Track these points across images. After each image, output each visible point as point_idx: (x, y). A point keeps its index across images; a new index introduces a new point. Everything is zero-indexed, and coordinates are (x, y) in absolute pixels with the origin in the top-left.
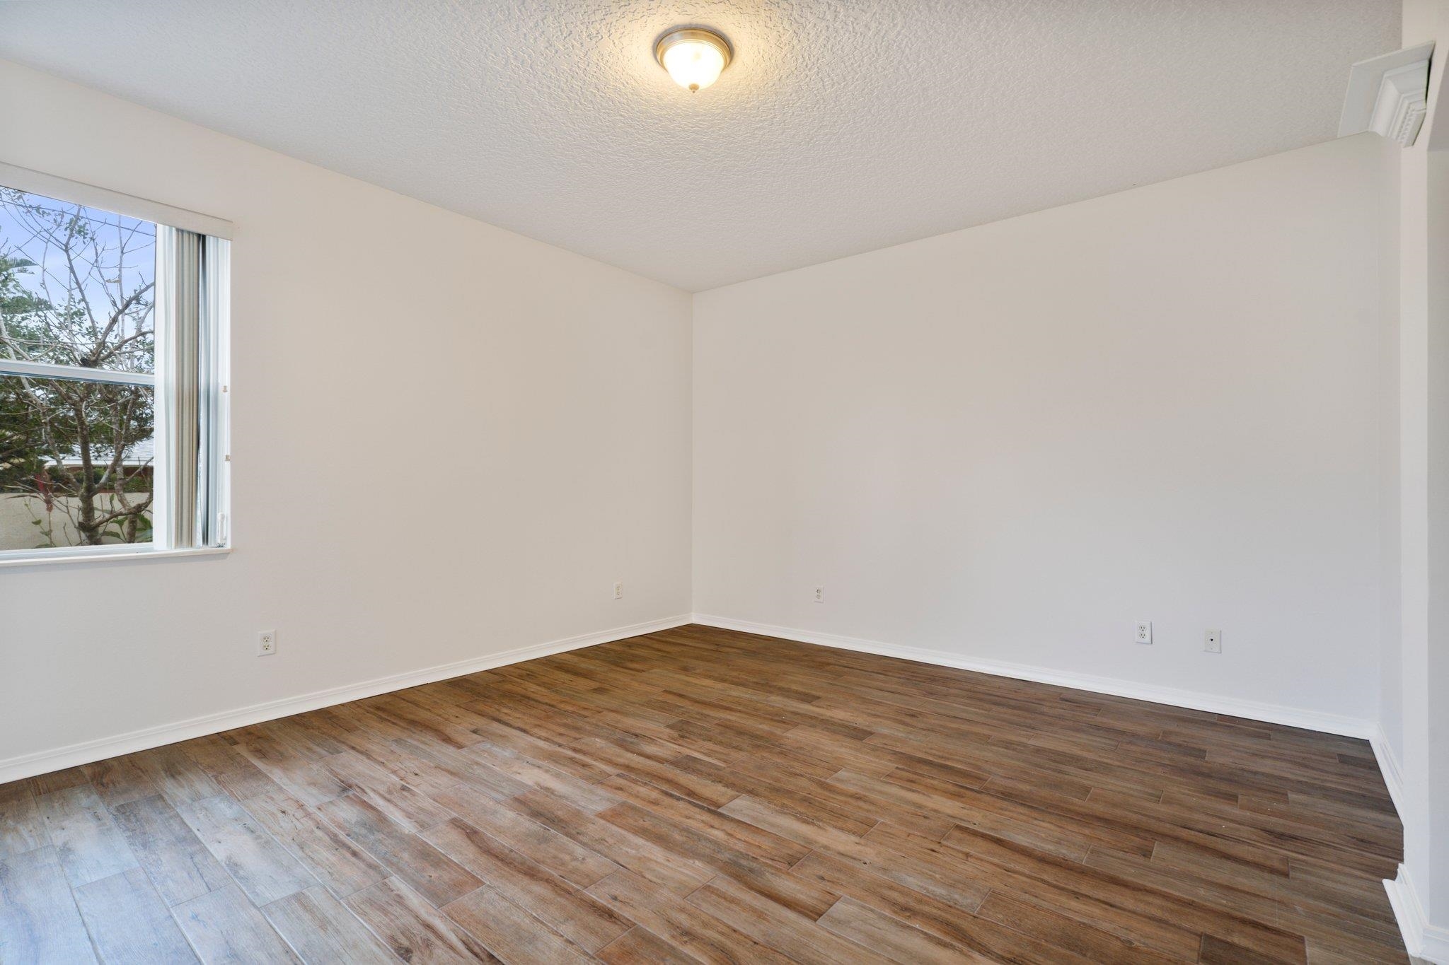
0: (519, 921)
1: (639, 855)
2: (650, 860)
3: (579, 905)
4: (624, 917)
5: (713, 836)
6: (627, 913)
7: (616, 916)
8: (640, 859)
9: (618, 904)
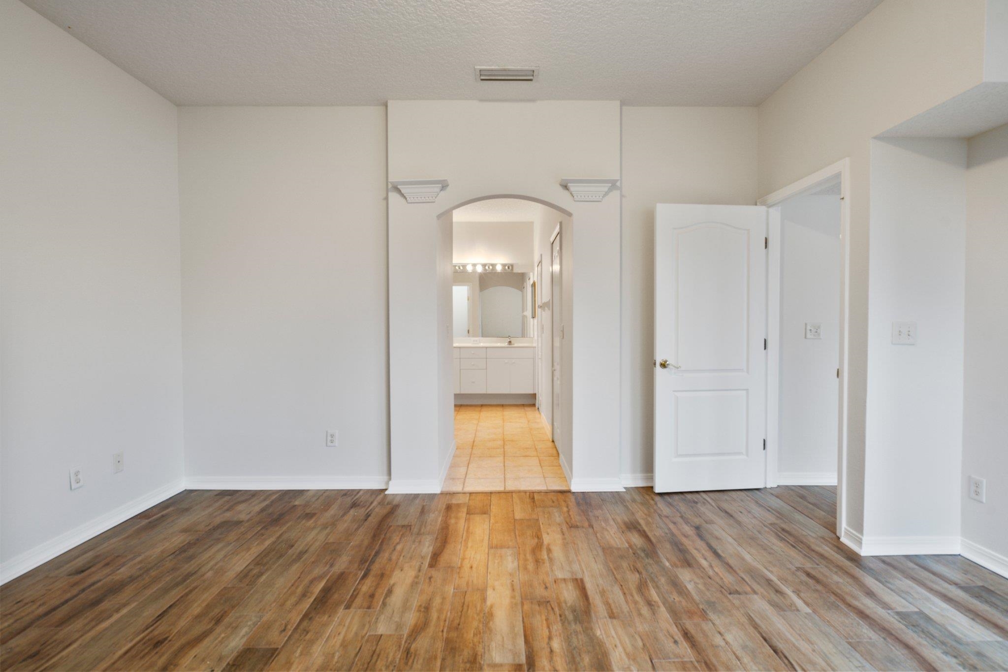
0: (752, 664)
1: (632, 662)
2: (628, 655)
3: (704, 651)
4: (678, 630)
5: (562, 645)
6: (674, 630)
7: (683, 632)
8: (634, 660)
9: (676, 638)
